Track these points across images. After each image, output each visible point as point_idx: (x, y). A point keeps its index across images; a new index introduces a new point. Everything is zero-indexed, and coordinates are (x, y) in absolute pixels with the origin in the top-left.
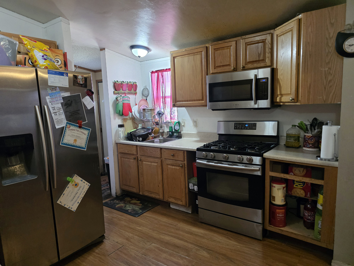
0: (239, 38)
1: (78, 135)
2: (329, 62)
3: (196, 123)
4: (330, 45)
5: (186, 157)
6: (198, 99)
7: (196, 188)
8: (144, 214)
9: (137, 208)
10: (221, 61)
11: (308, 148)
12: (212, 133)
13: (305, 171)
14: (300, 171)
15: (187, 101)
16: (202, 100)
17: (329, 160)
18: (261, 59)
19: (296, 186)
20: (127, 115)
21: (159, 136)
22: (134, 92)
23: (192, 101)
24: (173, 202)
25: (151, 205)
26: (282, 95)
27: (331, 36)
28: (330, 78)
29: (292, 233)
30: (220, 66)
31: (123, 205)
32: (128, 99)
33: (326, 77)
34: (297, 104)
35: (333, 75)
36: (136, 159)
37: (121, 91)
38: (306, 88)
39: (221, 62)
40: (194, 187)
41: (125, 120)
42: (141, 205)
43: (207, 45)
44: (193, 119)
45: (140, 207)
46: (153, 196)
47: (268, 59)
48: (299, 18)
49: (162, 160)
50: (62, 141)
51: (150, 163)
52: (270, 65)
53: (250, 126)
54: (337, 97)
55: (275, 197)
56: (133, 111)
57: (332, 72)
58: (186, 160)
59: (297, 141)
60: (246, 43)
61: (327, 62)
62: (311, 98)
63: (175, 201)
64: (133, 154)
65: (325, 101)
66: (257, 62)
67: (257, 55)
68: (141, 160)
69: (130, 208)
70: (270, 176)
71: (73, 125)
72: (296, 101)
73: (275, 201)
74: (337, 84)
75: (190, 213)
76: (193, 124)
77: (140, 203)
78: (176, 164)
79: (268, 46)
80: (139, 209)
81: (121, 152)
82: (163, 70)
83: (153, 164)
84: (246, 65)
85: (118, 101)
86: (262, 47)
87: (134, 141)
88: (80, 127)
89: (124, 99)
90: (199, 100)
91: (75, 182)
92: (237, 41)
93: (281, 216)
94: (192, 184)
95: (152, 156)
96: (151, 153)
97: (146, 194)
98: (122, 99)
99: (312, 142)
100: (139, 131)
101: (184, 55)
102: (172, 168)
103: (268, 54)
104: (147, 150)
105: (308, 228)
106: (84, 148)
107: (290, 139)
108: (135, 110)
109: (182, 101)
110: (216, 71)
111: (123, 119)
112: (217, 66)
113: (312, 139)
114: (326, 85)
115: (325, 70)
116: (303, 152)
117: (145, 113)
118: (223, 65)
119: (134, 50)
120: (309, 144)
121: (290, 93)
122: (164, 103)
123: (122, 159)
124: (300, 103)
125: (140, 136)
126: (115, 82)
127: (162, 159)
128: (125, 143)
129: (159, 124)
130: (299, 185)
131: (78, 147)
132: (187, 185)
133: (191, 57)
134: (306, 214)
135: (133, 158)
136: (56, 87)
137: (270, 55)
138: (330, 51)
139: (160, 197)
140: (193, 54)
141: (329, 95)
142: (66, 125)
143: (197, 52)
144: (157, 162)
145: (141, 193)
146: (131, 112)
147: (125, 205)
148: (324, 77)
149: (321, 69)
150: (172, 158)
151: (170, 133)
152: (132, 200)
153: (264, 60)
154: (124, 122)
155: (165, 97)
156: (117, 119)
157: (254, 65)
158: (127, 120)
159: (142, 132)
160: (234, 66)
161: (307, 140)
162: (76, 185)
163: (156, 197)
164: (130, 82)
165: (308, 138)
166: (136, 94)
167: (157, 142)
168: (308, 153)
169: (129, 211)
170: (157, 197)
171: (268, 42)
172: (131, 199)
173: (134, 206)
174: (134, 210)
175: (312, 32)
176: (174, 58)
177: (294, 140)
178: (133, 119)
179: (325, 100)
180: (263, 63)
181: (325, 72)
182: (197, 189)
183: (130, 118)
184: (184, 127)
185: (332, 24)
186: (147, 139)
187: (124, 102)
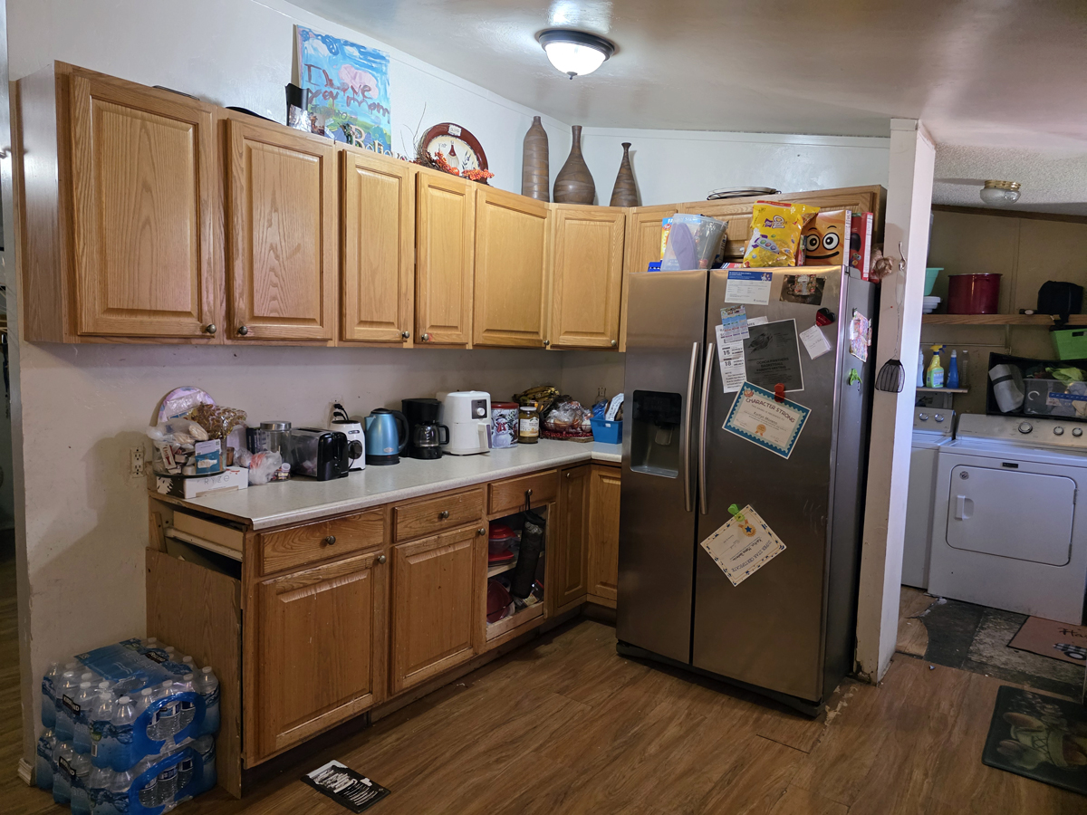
1: (771, 417)
8: (1019, 777)
50: (729, 421)
69: (1028, 743)
71: (761, 392)
88: (779, 399)
91: (747, 522)
106: (784, 453)
131: (767, 445)
136: (739, 306)
142: (743, 389)
162: (748, 529)
169: (1003, 742)
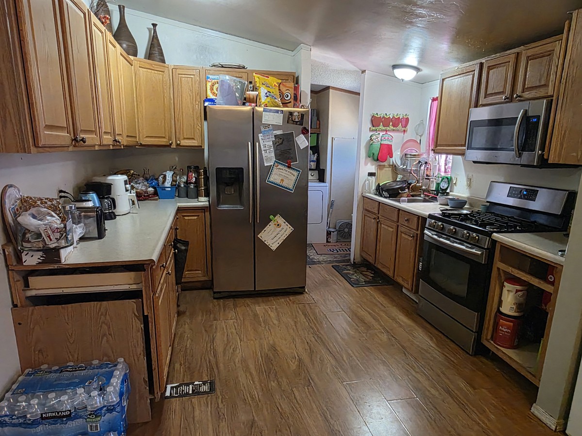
1: (286, 175)
3: (470, 182)
5: (420, 226)
6: (460, 143)
8: (365, 287)
9: (362, 280)
10: (494, 86)
20: (385, 160)
22: (403, 129)
23: (454, 145)
25: (381, 283)
30: (491, 94)
31: (351, 272)
32: (390, 139)
36: (377, 219)
37: (381, 127)
39: (494, 88)
41: (381, 167)
42: (371, 278)
43: (482, 61)
44: (468, 175)
45: (368, 280)
47: (551, 83)
49: (398, 226)
50: (269, 179)
52: (552, 94)
53: (529, 194)
55: (502, 301)
58: (419, 229)
60: (527, 57)
63: (404, 283)
65: (578, 160)
66: (537, 89)
67: (539, 77)
68: (380, 221)
69: (356, 278)
70: (497, 268)
71: (281, 164)
75: (417, 303)
76: (467, 182)
77: (371, 276)
78: (408, 232)
79: (554, 62)
80: (365, 281)
81: (366, 208)
83: (389, 229)
84: (523, 93)
86: (546, 64)
88: (289, 167)
89: (383, 138)
90: (461, 145)
91: (277, 222)
92: (519, 54)
93: (504, 330)
94: (421, 264)
95: (390, 218)
98: (379, 138)
100: (390, 184)
102: (405, 238)
103: (552, 76)
104: (386, 209)
106: (291, 190)
109: (443, 145)
111: (377, 166)
112: (488, 94)
118: (495, 93)
119: (397, 72)
123: (366, 217)
125: (387, 191)
126: (374, 115)
127: (398, 224)
128: (374, 198)
131: (284, 187)
135: (374, 218)
136: (269, 125)
137: (555, 77)
140: (464, 75)
142: (274, 164)
143: (469, 72)
144: (393, 227)
145: (375, 265)
146: (391, 157)
147: (354, 273)
150: (406, 223)
152: (367, 271)
153: (546, 85)
154: (377, 170)
156: (369, 164)
157: (533, 93)
158: (385, 167)
162: (278, 225)
163: (387, 273)
166: (405, 131)
167: (403, 201)
169: (352, 280)
171: (557, 54)
173: (362, 277)
174: (358, 280)
176: (443, 80)
178: (394, 168)
180: (545, 90)
183: (390, 165)
184: (456, 186)
187: (382, 142)
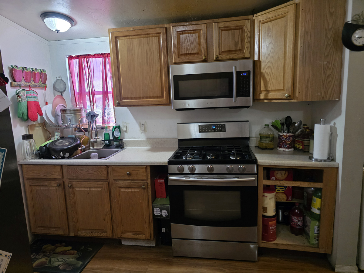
0: (210, 21)
2: (327, 56)
3: (143, 128)
4: (329, 37)
5: (149, 175)
6: (155, 95)
7: (165, 213)
8: (87, 266)
9: (71, 260)
10: (187, 47)
11: (284, 148)
12: (168, 138)
13: (287, 174)
14: (282, 174)
15: (140, 98)
16: (162, 96)
17: (325, 161)
18: (238, 48)
19: (278, 190)
20: (35, 119)
21: (90, 146)
22: (43, 85)
23: (147, 98)
24: (129, 237)
25: (91, 249)
26: (268, 91)
27: (330, 27)
28: (328, 73)
29: (288, 245)
30: (186, 54)
31: (44, 260)
32: (36, 95)
33: (324, 72)
34: (293, 101)
35: (331, 69)
36: (62, 185)
37: (23, 82)
38: (304, 84)
39: (187, 49)
40: (161, 212)
41: (31, 127)
42: (76, 252)
43: (167, 26)
44: (140, 122)
45: (77, 256)
46: (96, 234)
47: (246, 49)
48: (297, 3)
49: (109, 183)
51: (88, 189)
52: (249, 56)
53: (218, 128)
54: (335, 93)
55: (267, 208)
56: (44, 113)
57: (331, 66)
58: (149, 178)
59: (272, 142)
60: (219, 28)
61: (326, 54)
62: (309, 94)
63: (133, 235)
64: (56, 179)
65: (323, 98)
66: (234, 53)
67: (234, 44)
68: (71, 185)
69: (62, 263)
70: (263, 185)
72: (292, 98)
73: (267, 212)
74: (335, 79)
75: (153, 247)
76: (141, 128)
77: (71, 250)
78: (134, 185)
79: (247, 34)
80: (76, 259)
81: (30, 177)
82: (89, 55)
83: (93, 189)
84: (219, 55)
85: (20, 98)
86: (239, 35)
87: (53, 159)
89: (28, 95)
90: (157, 97)
92: (208, 25)
93: (273, 228)
94: (158, 209)
95: (93, 178)
96: (90, 173)
97: (83, 234)
98: (25, 95)
99: (289, 142)
100: (60, 143)
101: (132, 36)
102: (128, 192)
103: (247, 44)
104: (82, 170)
105: (297, 235)
107: (266, 141)
108: (47, 111)
109: (131, 98)
110: (180, 60)
111: (28, 126)
112: (181, 54)
113: (290, 139)
114: (325, 80)
115: (324, 64)
116: (278, 153)
117: (66, 116)
118: (191, 54)
119: (48, 20)
120: (287, 144)
121: (282, 89)
122: (93, 101)
123: (34, 188)
124: (298, 100)
125: (65, 151)
126: (13, 68)
127: (109, 181)
128: (37, 162)
129: (89, 131)
130: (281, 189)
132: (151, 211)
133: (144, 40)
134: (295, 220)
135: (56, 185)
137: (249, 45)
138: (329, 43)
139: (108, 234)
140: (146, 35)
141: (328, 91)
143: (153, 34)
144: (101, 186)
145: (72, 234)
146: (41, 115)
147: (49, 259)
148: (322, 72)
149: (320, 63)
150: (127, 177)
151: (107, 142)
152: (57, 247)
153: (241, 50)
154: (30, 131)
155: (93, 93)
156: (19, 126)
157: (230, 55)
158: (35, 127)
159: (66, 144)
160: (204, 55)
161: (284, 140)
163: (101, 236)
164: (36, 69)
165: (286, 137)
166: (45, 87)
167: (94, 157)
168: (285, 154)
169: (61, 268)
170: (103, 235)
171: (247, 29)
172: (53, 247)
173: (65, 257)
174: (69, 264)
175: (311, 20)
176: (116, 38)
177: (270, 141)
178: (44, 125)
179: (323, 96)
180: (241, 54)
181: (324, 66)
182: (167, 214)
183: (39, 124)
184: (127, 133)
185: (331, 14)
186: (74, 154)
187: (29, 100)
